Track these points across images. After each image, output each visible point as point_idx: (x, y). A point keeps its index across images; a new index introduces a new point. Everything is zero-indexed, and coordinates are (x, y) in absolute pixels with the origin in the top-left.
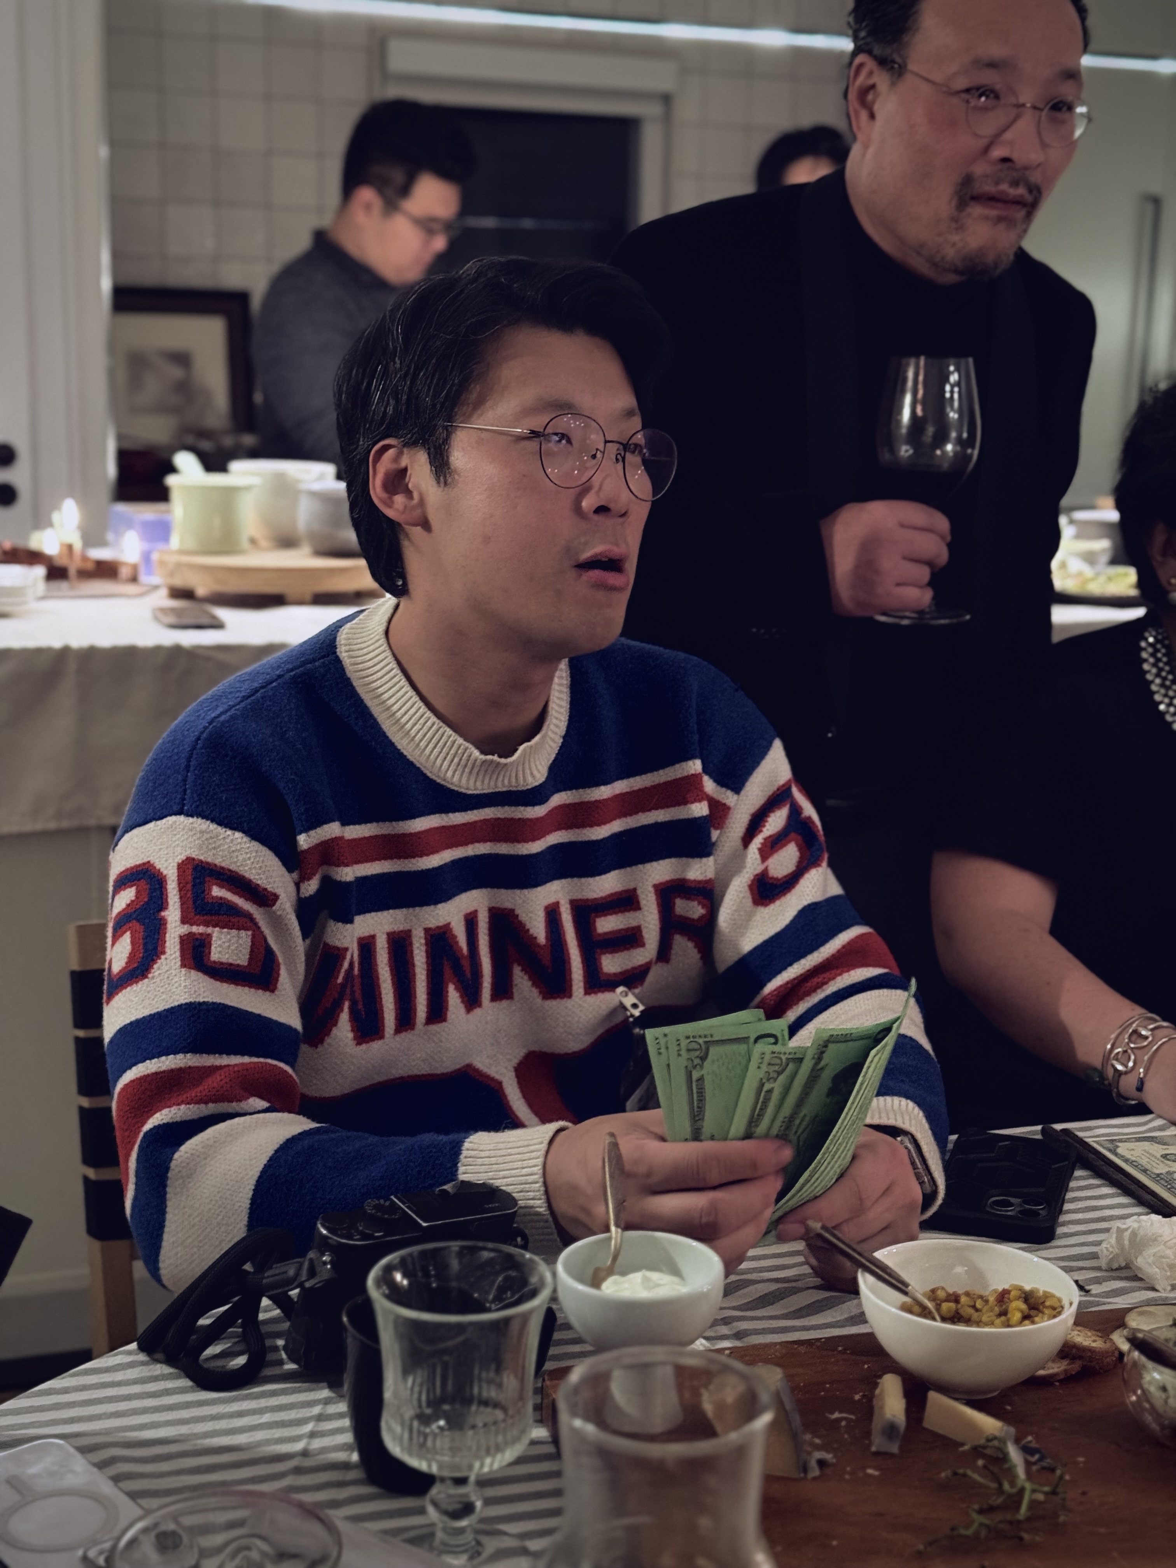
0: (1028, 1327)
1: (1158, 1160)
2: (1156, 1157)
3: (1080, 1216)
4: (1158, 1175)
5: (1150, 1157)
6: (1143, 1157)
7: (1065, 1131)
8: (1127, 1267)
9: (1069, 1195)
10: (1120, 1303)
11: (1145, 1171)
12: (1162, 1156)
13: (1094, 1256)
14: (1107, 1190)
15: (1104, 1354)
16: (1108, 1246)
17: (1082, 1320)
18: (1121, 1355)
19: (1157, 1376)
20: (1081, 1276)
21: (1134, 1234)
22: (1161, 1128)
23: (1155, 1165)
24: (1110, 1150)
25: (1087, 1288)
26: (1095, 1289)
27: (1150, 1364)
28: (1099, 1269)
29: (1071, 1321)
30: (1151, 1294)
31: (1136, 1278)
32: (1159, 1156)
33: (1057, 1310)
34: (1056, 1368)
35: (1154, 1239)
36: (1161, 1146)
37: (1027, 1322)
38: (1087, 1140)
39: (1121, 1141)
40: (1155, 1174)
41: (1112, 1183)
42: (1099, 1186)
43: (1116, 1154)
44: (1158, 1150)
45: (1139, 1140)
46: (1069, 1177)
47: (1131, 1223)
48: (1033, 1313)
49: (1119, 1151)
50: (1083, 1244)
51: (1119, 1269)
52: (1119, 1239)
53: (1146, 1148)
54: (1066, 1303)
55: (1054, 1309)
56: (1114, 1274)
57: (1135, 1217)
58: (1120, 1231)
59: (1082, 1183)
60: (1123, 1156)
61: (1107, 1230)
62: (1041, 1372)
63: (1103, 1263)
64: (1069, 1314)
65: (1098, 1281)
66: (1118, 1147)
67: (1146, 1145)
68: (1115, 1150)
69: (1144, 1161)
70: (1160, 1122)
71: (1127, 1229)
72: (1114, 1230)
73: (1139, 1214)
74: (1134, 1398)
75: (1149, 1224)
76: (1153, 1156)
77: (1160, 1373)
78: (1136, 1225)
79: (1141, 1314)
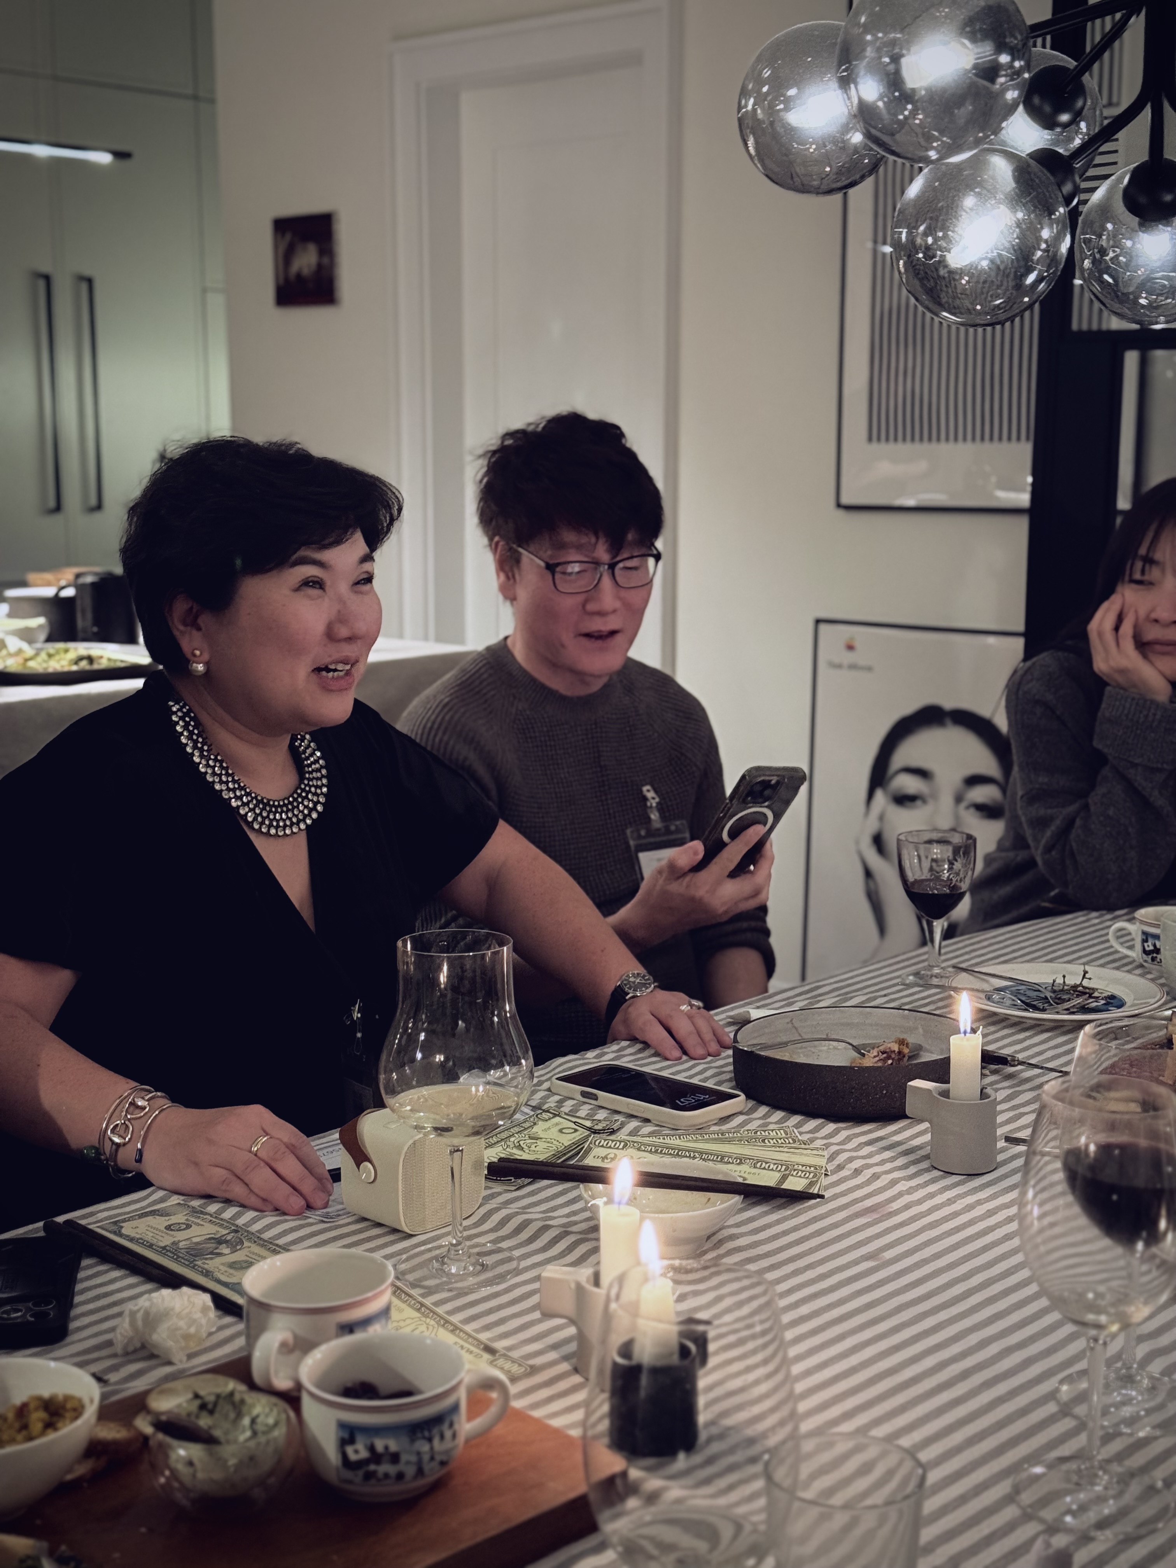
0: (51, 1436)
1: (162, 1232)
2: (160, 1231)
3: (91, 1306)
4: (164, 1248)
5: (155, 1231)
6: (148, 1233)
7: (68, 1222)
8: (143, 1347)
9: (79, 1287)
10: (139, 1386)
11: (151, 1246)
12: (166, 1228)
13: (109, 1343)
14: (117, 1273)
15: (128, 1443)
16: (123, 1330)
17: (106, 1413)
18: (146, 1439)
19: (182, 1452)
20: (97, 1368)
21: (147, 1313)
22: (162, 1200)
23: (160, 1238)
24: (115, 1233)
25: (106, 1378)
26: (113, 1377)
27: (174, 1442)
28: (115, 1355)
29: (93, 1420)
30: (168, 1369)
31: (152, 1356)
32: (163, 1228)
33: (78, 1410)
34: (81, 1470)
35: (166, 1314)
36: (164, 1218)
37: (49, 1431)
38: (90, 1227)
39: (124, 1221)
40: (161, 1247)
41: (119, 1264)
42: (106, 1272)
43: (121, 1235)
44: (161, 1222)
45: (142, 1216)
46: (76, 1268)
47: (143, 1302)
48: (55, 1419)
49: (124, 1231)
50: (96, 1335)
51: (135, 1351)
52: (133, 1323)
53: (151, 1224)
54: (86, 1401)
55: (75, 1410)
56: (131, 1357)
57: (146, 1296)
58: (133, 1314)
59: (90, 1272)
60: (128, 1236)
61: (120, 1314)
62: (69, 1477)
63: (118, 1348)
64: (90, 1412)
65: (114, 1368)
66: (122, 1227)
67: (150, 1220)
68: (120, 1231)
69: (149, 1237)
70: (161, 1194)
71: (139, 1310)
72: (127, 1313)
73: (150, 1292)
74: (162, 1480)
75: (160, 1301)
76: (157, 1229)
77: (185, 1448)
78: (147, 1304)
79: (162, 1392)
